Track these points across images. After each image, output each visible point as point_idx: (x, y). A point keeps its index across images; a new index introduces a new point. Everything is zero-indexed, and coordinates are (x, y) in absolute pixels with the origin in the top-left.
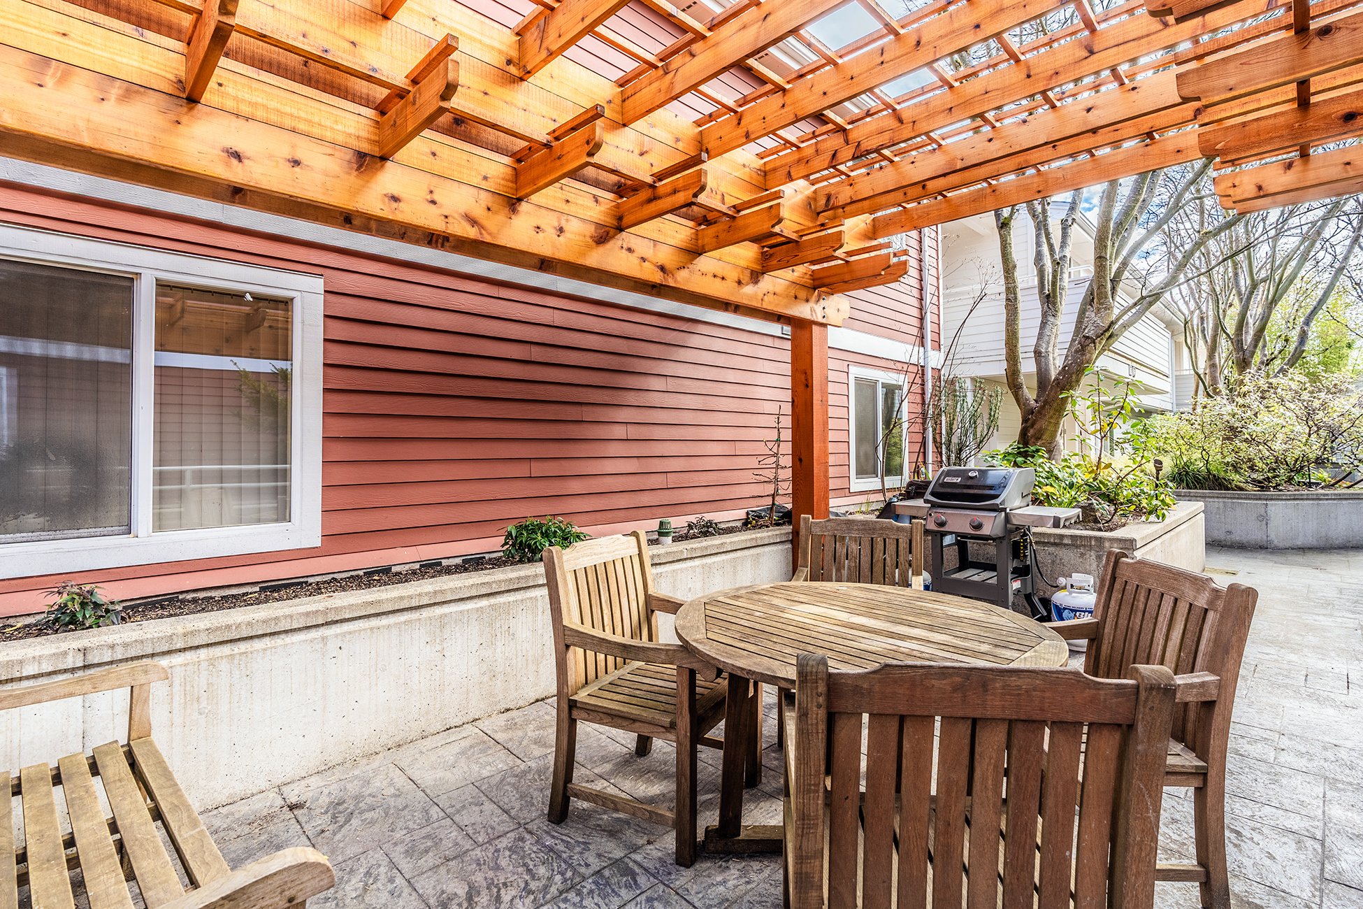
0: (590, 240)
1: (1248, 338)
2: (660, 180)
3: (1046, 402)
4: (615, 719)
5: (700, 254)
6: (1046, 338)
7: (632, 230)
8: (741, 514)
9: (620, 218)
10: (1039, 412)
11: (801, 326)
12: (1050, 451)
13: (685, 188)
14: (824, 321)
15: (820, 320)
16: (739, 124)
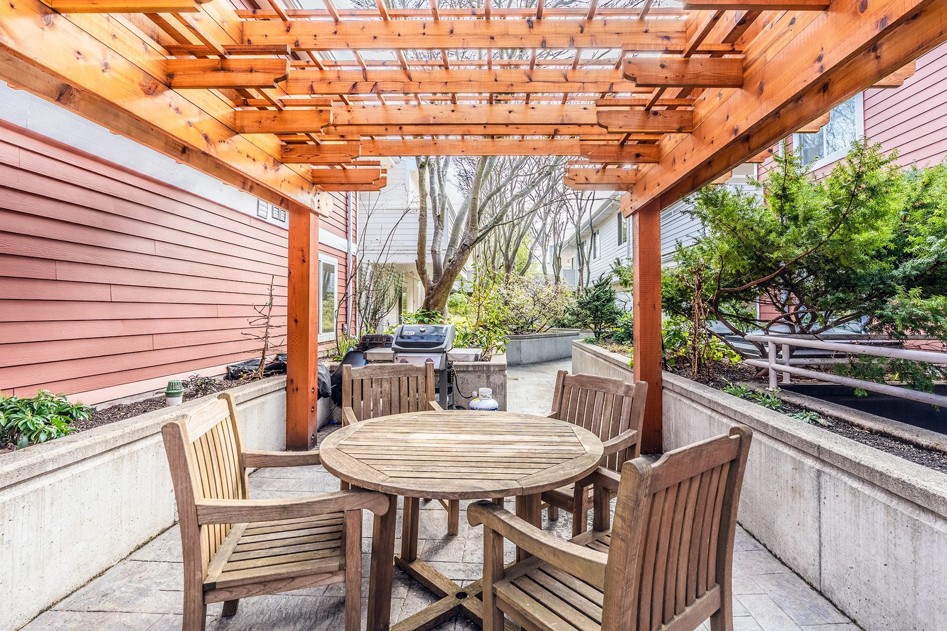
0: (139, 88)
1: (510, 254)
2: (230, 53)
3: (441, 283)
4: (269, 585)
5: (237, 133)
6: (438, 243)
7: (180, 91)
8: (222, 370)
9: (170, 76)
10: (437, 289)
11: (299, 211)
12: (442, 314)
13: (265, 71)
14: (318, 211)
15: (316, 209)
16: (288, 31)
